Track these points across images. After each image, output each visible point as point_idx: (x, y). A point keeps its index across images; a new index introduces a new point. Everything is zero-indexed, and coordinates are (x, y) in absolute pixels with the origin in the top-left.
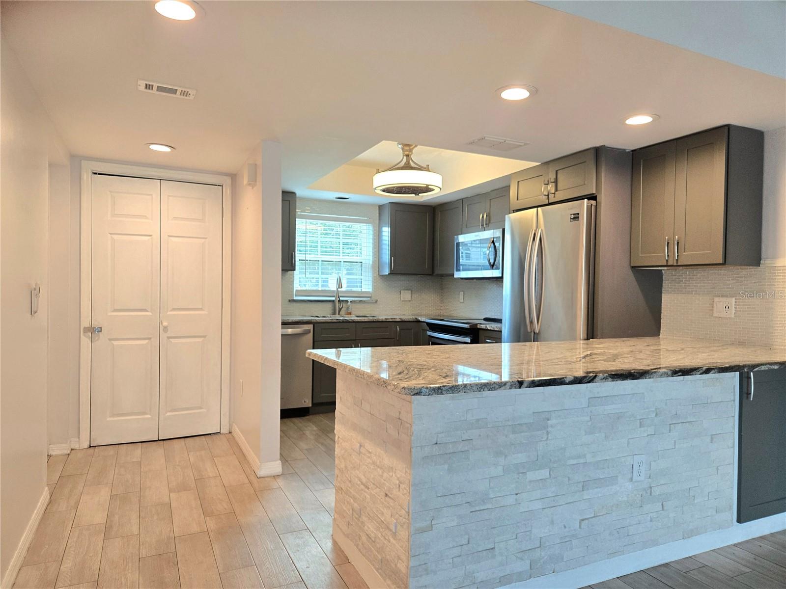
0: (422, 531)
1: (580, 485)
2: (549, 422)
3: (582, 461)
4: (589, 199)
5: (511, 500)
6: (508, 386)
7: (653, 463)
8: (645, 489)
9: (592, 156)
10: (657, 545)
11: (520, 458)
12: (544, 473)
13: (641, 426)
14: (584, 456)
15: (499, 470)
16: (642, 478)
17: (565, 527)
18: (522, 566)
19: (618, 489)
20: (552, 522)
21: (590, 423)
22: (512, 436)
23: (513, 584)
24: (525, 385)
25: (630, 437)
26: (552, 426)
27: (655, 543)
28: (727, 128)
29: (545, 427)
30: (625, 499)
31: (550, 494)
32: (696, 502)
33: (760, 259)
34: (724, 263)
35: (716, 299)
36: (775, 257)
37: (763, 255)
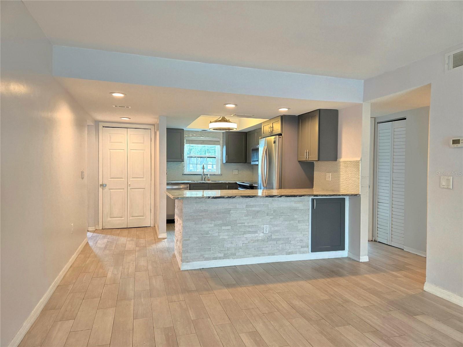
0: (186, 240)
1: (243, 233)
2: (231, 212)
3: (244, 225)
4: (279, 135)
5: (217, 234)
6: (205, 198)
7: (272, 228)
8: (269, 236)
9: (280, 118)
10: (274, 255)
11: (220, 222)
12: (229, 227)
13: (267, 215)
14: (244, 223)
15: (213, 225)
16: (268, 232)
17: (237, 245)
18: (222, 255)
19: (258, 235)
20: (232, 243)
21: (246, 213)
22: (217, 215)
23: (217, 260)
24: (211, 198)
25: (262, 218)
26: (231, 213)
27: (273, 254)
28: (319, 110)
29: (229, 213)
30: (261, 239)
31: (231, 234)
32: (291, 242)
33: (337, 158)
34: (319, 160)
35: (327, 174)
36: (341, 158)
37: (338, 157)
